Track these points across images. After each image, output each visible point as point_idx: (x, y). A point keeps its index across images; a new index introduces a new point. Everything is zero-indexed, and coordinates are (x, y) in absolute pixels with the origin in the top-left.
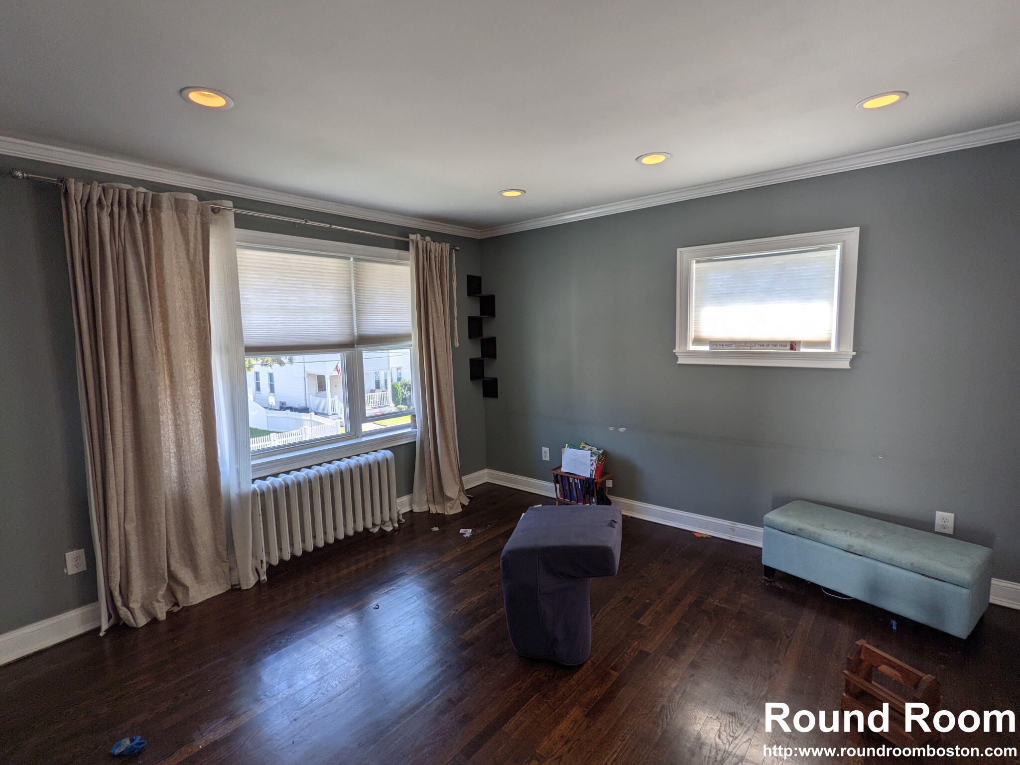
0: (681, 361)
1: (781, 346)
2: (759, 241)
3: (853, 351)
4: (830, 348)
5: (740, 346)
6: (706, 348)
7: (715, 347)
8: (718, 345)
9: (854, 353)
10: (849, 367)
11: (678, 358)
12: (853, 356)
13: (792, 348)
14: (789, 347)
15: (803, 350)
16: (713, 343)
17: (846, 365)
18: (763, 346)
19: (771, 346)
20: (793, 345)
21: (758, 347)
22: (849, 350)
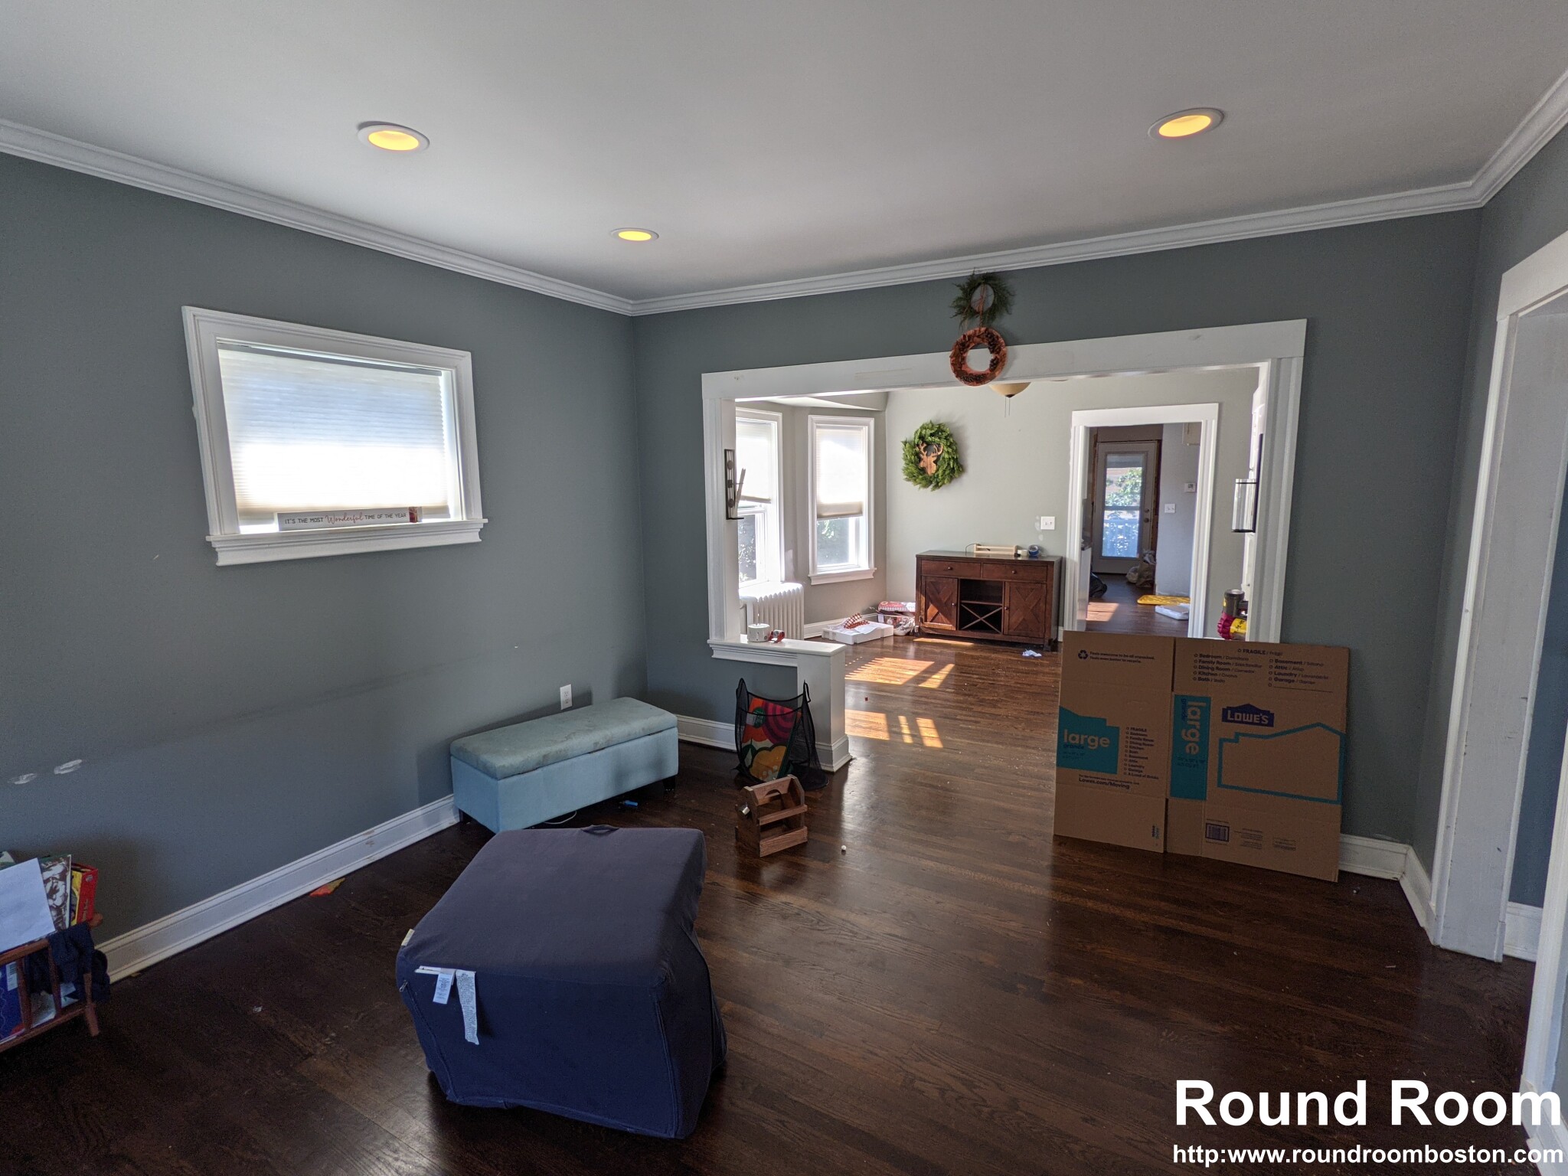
0: (224, 559)
1: (398, 515)
2: (353, 338)
3: (484, 518)
4: (449, 517)
5: (337, 520)
6: (273, 528)
7: (291, 525)
8: (297, 521)
9: (486, 521)
10: (481, 540)
11: (217, 553)
12: (484, 524)
13: (413, 519)
14: (408, 517)
15: (425, 521)
16: (286, 517)
17: (474, 538)
18: (372, 517)
19: (384, 518)
20: (413, 514)
21: (365, 520)
22: (479, 519)
